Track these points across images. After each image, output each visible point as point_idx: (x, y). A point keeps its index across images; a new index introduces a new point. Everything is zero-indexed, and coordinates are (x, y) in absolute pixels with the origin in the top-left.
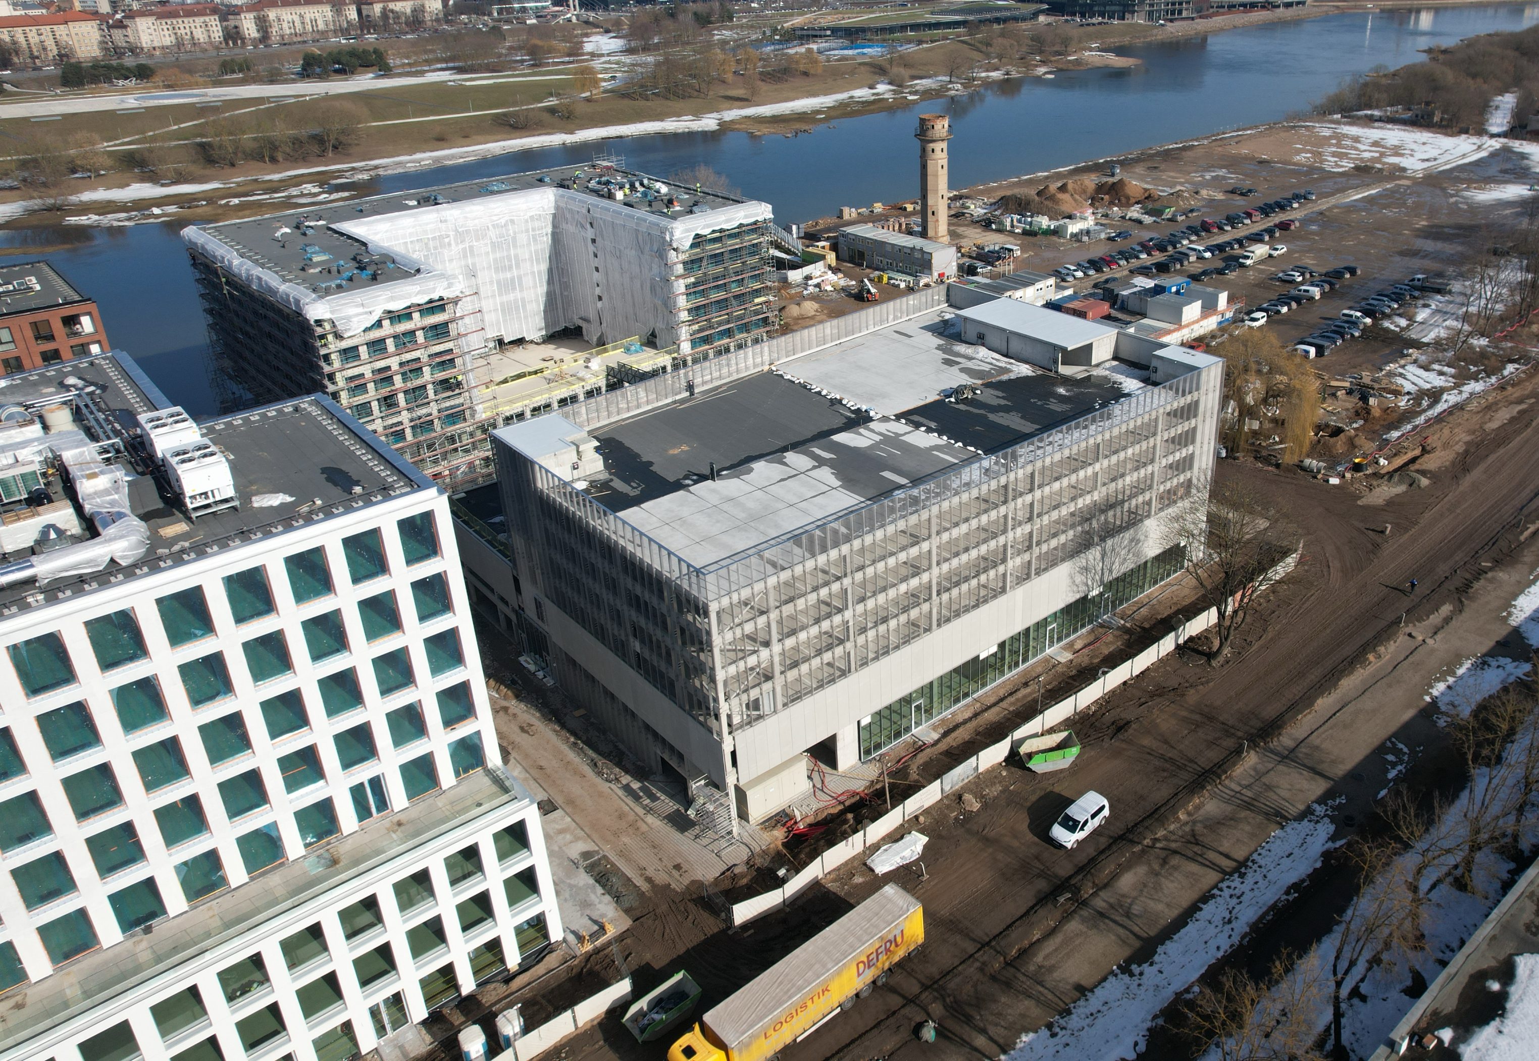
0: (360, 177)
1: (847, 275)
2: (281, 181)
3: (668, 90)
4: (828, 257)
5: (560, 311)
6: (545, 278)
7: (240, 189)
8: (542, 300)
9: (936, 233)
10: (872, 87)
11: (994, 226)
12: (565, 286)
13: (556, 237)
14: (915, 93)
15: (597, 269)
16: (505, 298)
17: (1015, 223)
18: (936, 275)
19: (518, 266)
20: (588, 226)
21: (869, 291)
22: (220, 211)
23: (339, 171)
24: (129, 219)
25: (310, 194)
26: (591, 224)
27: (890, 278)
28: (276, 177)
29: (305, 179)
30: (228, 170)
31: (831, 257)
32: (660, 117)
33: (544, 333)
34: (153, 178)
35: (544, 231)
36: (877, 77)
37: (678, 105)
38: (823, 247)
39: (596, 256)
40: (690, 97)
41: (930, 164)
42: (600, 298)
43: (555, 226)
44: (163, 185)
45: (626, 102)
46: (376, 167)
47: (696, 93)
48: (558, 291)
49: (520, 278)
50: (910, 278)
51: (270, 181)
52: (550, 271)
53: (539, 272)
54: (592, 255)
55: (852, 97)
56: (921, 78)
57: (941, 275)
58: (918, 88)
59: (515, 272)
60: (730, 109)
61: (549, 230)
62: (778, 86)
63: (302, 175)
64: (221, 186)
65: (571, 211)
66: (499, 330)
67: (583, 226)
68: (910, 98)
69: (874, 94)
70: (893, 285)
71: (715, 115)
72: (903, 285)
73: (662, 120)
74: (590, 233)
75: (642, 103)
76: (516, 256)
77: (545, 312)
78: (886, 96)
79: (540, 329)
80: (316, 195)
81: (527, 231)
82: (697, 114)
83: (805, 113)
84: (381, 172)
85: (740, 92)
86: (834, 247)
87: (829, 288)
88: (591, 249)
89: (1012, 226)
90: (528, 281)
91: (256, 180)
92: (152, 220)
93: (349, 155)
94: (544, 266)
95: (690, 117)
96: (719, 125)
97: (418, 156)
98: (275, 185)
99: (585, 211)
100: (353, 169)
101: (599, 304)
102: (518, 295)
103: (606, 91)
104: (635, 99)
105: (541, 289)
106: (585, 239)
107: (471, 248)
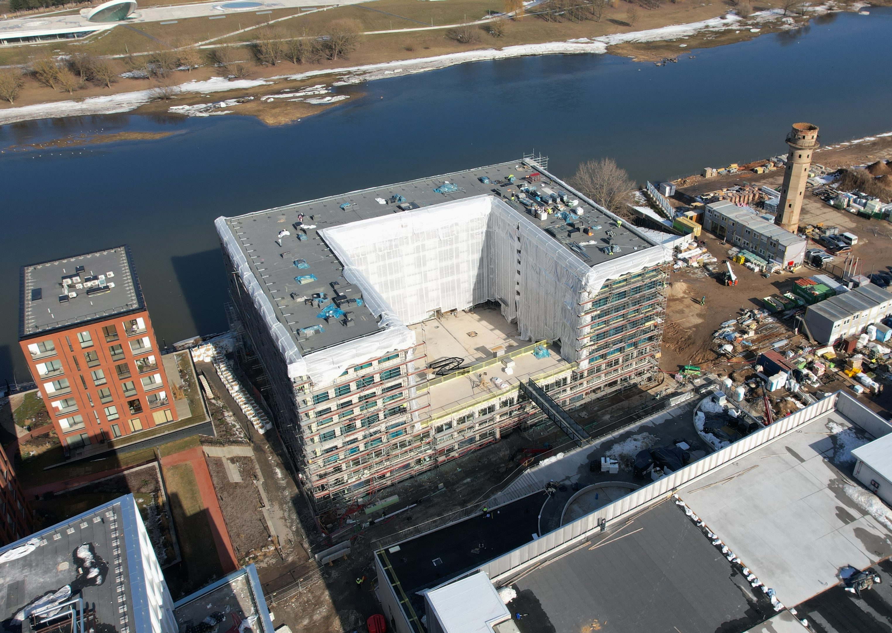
0: (353, 81)
1: (712, 251)
2: (302, 81)
3: (571, 12)
4: (695, 230)
5: (486, 289)
6: (477, 264)
7: (277, 87)
8: (473, 280)
9: (789, 221)
10: (723, 18)
11: (832, 203)
12: (491, 271)
13: (489, 235)
14: (755, 25)
15: (519, 272)
16: (445, 280)
17: (851, 203)
18: (786, 263)
19: (457, 256)
20: (516, 239)
21: (730, 278)
22: (261, 108)
23: (340, 74)
24: (206, 110)
25: (319, 95)
26: (519, 238)
27: (747, 260)
28: (299, 77)
29: (317, 80)
30: (271, 69)
31: (698, 230)
32: (563, 38)
33: (471, 305)
34: (224, 73)
35: (480, 230)
36: (727, 7)
37: (578, 26)
38: (691, 218)
39: (519, 262)
40: (586, 19)
41: (795, 166)
42: (518, 293)
43: (488, 226)
44: (230, 80)
45: (540, 22)
46: (365, 73)
47: (590, 16)
48: (485, 275)
49: (458, 266)
50: (764, 263)
51: (295, 80)
52: (482, 260)
53: (473, 261)
54: (516, 261)
55: (707, 27)
56: (761, 9)
57: (790, 263)
58: (758, 20)
59: (454, 261)
60: (615, 33)
61: (484, 229)
62: (652, 12)
63: (316, 76)
64: (264, 83)
65: (503, 221)
66: (438, 304)
67: (511, 237)
68: (753, 30)
69: (725, 25)
70: (749, 268)
71: (603, 38)
72: (757, 269)
73: (565, 41)
74: (517, 245)
75: (551, 25)
76: (457, 249)
77: (474, 290)
78: (734, 27)
79: (469, 303)
80: (323, 96)
81: (467, 231)
82: (591, 37)
83: (671, 41)
84: (368, 78)
85: (622, 16)
86: (700, 220)
87: (695, 264)
88: (516, 256)
89: (848, 205)
90: (464, 267)
91: (286, 79)
92: (219, 113)
93: (347, 59)
94: (477, 256)
95: (585, 40)
96: (607, 48)
97: (394, 64)
98: (298, 84)
99: (515, 227)
100: (349, 73)
101: (517, 298)
102: (455, 277)
103: (528, 11)
104: (547, 20)
105: (474, 272)
106: (512, 247)
107: (423, 246)
